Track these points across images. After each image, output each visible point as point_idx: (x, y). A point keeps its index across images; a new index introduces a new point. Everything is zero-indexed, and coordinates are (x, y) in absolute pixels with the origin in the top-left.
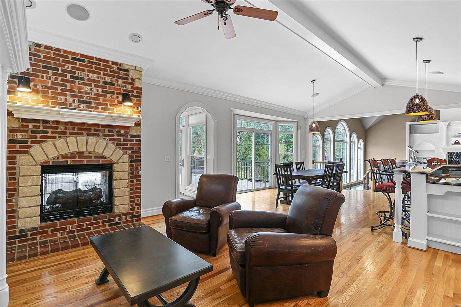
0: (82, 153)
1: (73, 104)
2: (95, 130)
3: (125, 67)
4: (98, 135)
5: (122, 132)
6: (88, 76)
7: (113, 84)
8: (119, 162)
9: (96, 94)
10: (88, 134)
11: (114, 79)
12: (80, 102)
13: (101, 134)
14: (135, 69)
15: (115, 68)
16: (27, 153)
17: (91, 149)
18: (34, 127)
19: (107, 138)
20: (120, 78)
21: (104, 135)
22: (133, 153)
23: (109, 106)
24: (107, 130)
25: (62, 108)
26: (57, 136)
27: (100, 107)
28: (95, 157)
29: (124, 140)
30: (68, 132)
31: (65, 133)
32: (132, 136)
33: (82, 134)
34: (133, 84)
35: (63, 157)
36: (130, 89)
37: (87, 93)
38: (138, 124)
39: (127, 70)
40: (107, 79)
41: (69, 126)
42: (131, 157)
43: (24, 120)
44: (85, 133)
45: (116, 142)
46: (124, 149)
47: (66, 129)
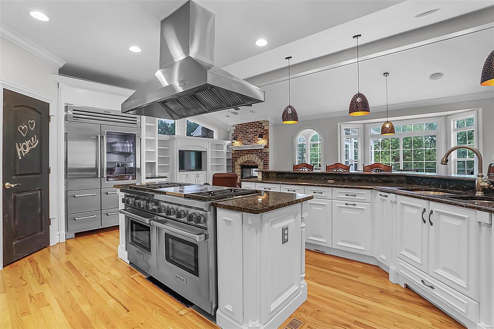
0: (249, 161)
1: (246, 143)
2: (252, 152)
3: (261, 122)
4: (253, 154)
5: (260, 151)
6: (250, 130)
7: (257, 131)
8: (260, 165)
9: (252, 137)
10: (250, 154)
11: (257, 129)
12: (248, 141)
13: (254, 153)
14: (264, 122)
15: (258, 123)
16: (237, 161)
17: (251, 160)
18: (237, 152)
19: (256, 155)
20: (259, 127)
21: (255, 153)
22: (265, 161)
23: (256, 141)
24: (256, 151)
25: (244, 145)
26: (243, 155)
27: (253, 142)
28: (252, 163)
29: (261, 155)
30: (245, 153)
31: (244, 154)
32: (264, 153)
33: (248, 154)
34: (264, 129)
35: (245, 163)
36: (263, 131)
37: (250, 137)
38: (266, 147)
39: (261, 123)
40: (255, 130)
41: (246, 151)
42: (264, 163)
43: (235, 151)
44: (249, 153)
45: (258, 156)
46: (261, 159)
47: (245, 152)
